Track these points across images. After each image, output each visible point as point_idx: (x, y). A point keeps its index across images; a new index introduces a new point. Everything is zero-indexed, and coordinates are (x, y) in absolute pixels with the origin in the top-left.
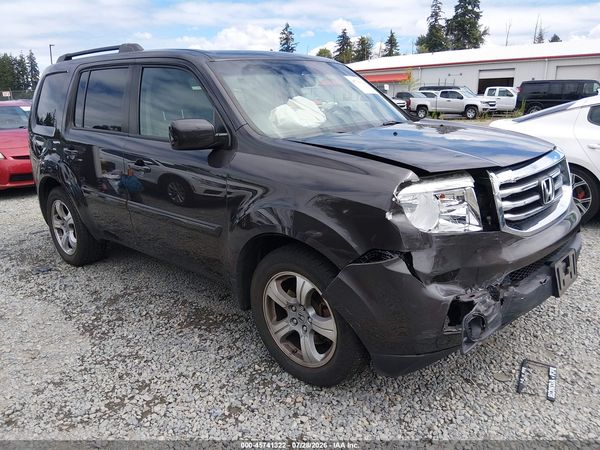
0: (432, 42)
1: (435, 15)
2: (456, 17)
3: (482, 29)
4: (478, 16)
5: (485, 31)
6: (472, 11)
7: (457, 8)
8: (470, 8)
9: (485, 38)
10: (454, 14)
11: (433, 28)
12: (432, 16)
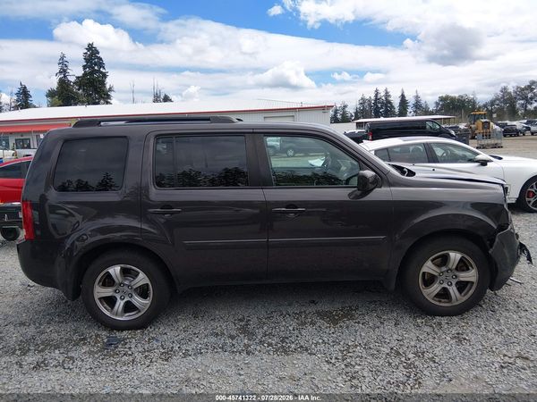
0: (63, 95)
1: (63, 71)
2: (85, 74)
3: (108, 87)
4: (105, 76)
5: (110, 88)
6: (99, 71)
7: (85, 67)
8: (96, 68)
9: (112, 94)
10: (83, 72)
11: (63, 83)
12: (60, 72)
